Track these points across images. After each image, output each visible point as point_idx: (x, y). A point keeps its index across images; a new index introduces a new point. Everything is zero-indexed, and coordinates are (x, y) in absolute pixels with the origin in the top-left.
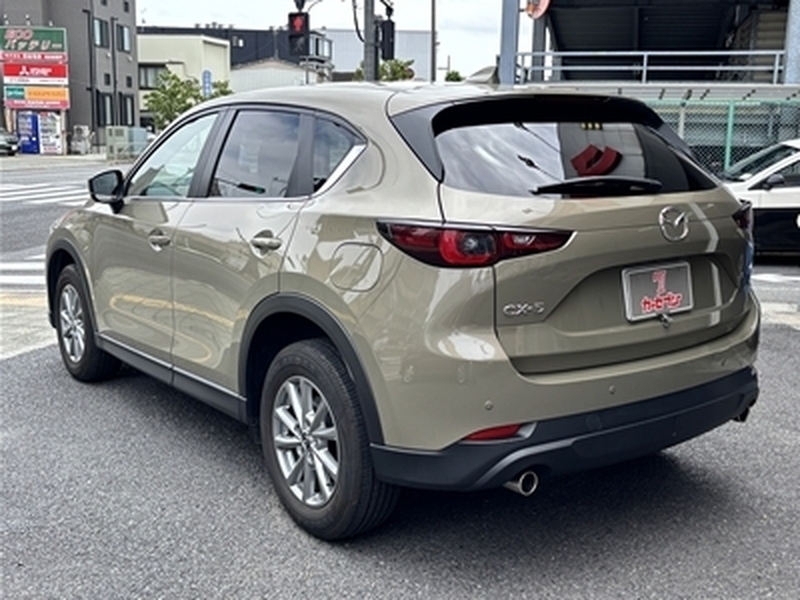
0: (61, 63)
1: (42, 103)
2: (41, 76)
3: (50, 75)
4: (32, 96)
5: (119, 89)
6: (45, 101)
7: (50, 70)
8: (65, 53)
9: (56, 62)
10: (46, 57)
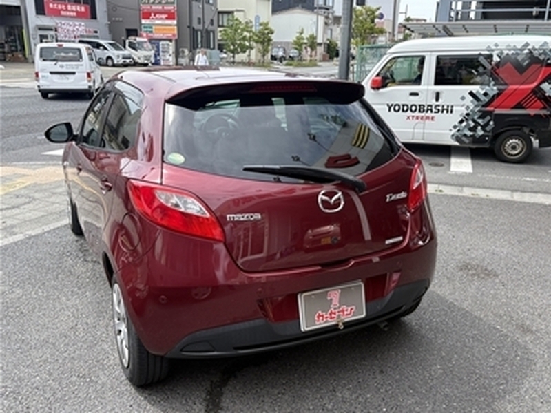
0: (173, 11)
1: (162, 35)
2: (161, 19)
3: (167, 18)
4: (157, 31)
5: (206, 27)
6: (164, 34)
7: (166, 16)
8: (175, 5)
9: (170, 10)
10: (165, 8)
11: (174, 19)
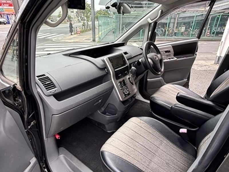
0: (11, 3)
1: (8, 12)
2: (7, 6)
10: (7, 2)
11: (12, 6)
